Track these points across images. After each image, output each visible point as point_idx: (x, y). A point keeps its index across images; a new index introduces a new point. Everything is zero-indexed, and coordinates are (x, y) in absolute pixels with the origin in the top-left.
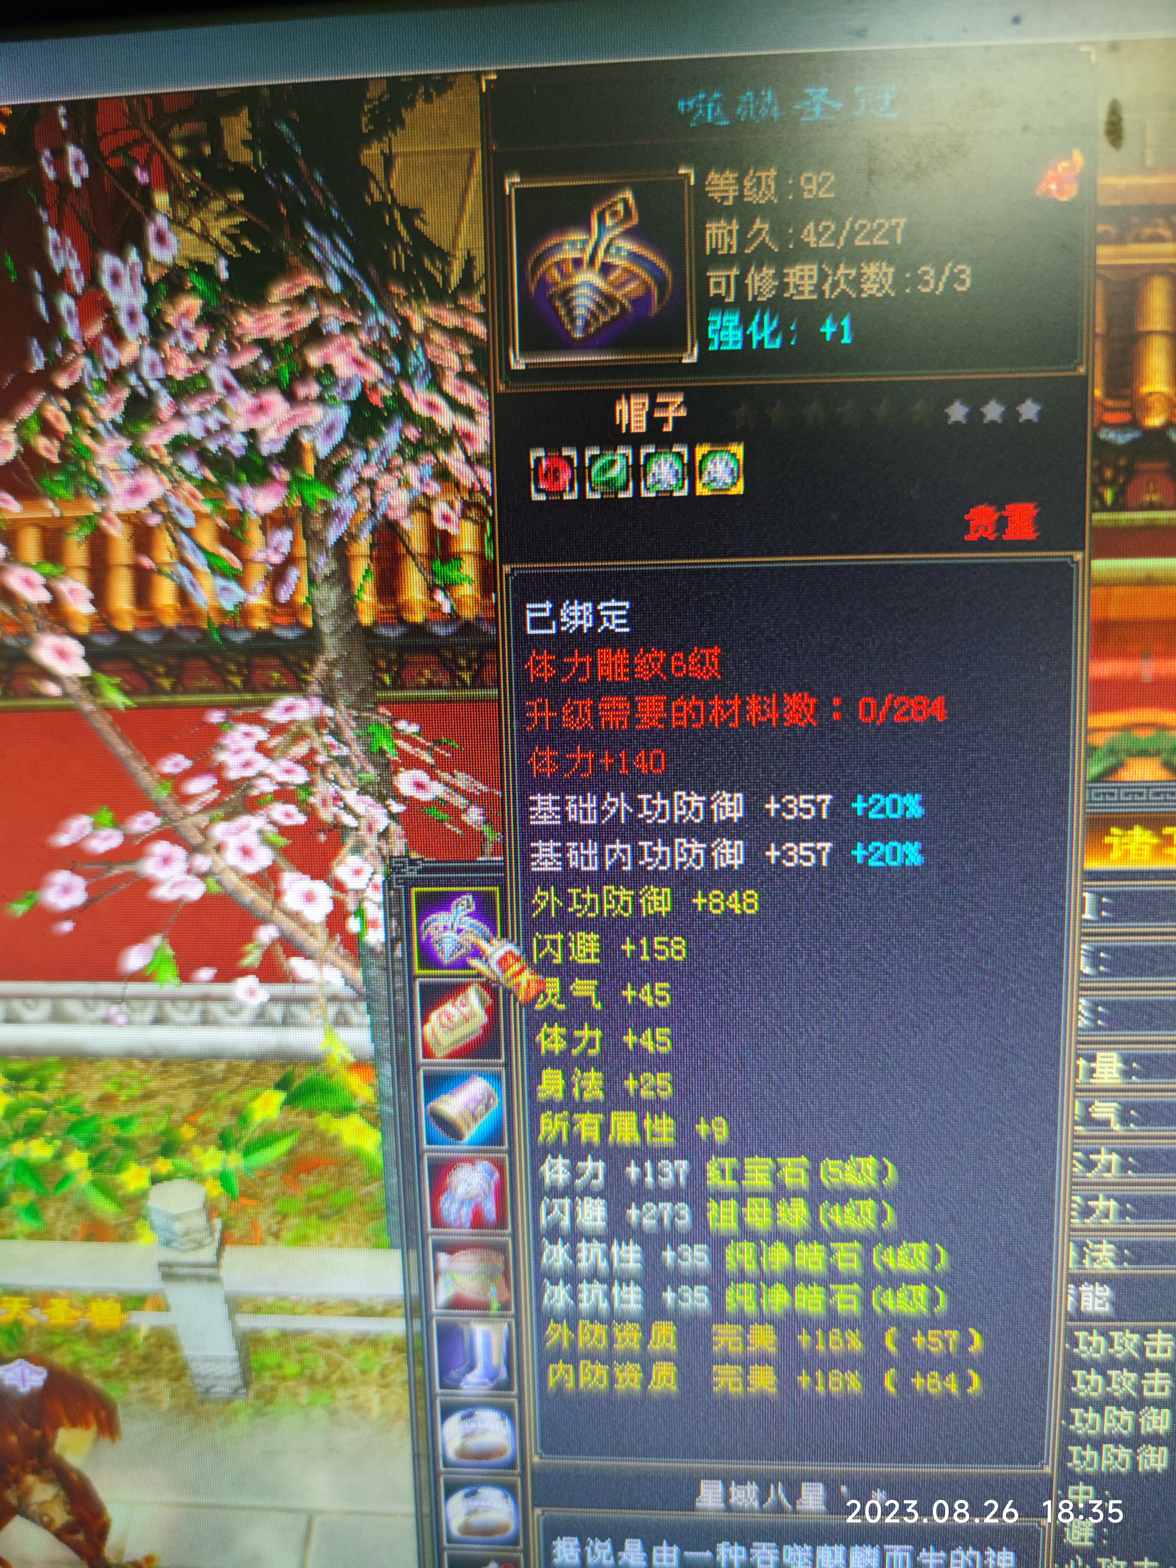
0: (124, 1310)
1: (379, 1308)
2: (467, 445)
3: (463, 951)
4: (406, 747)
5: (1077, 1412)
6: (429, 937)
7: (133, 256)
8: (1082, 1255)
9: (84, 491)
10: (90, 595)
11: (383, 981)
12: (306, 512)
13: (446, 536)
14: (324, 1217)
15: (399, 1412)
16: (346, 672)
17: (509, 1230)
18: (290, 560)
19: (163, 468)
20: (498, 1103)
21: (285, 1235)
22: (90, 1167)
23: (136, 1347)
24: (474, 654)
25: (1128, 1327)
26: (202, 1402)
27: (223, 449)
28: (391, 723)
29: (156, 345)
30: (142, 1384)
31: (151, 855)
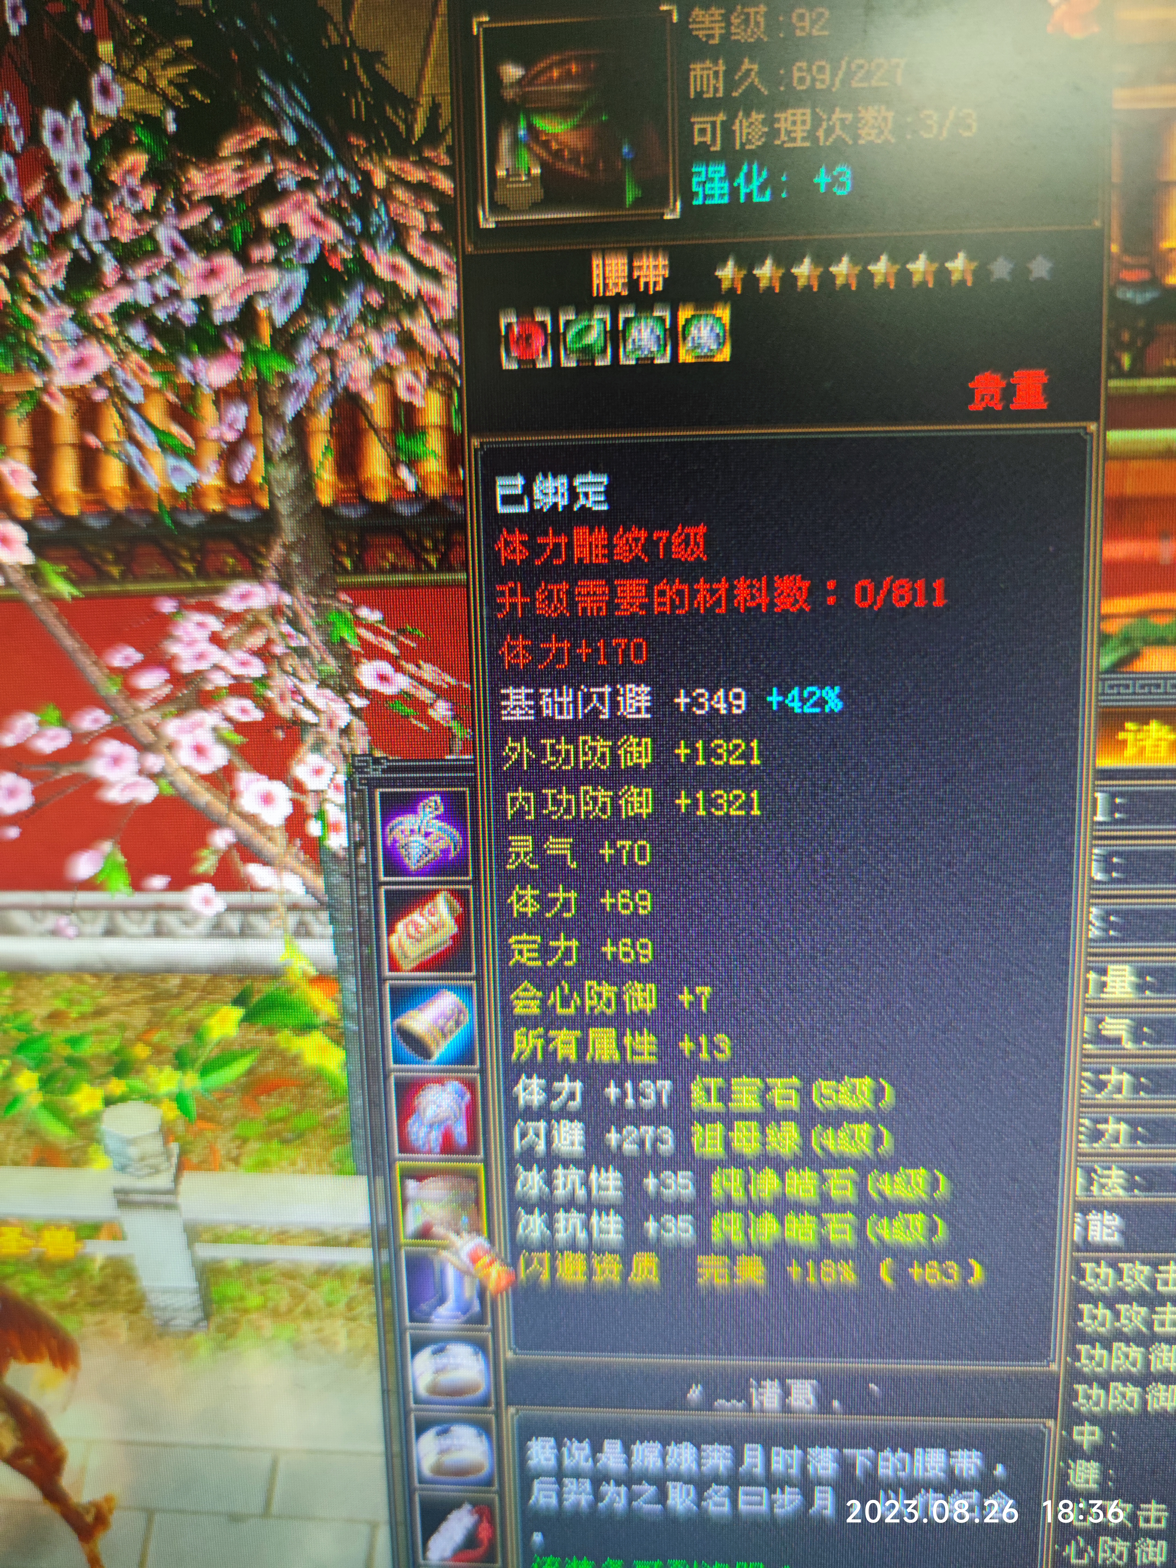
0: (79, 1239)
1: (345, 1238)
2: (434, 311)
3: (431, 856)
4: (368, 636)
5: (1083, 1348)
6: (395, 841)
7: (76, 110)
8: (1091, 1182)
9: (25, 364)
10: (32, 476)
11: (346, 887)
12: (262, 384)
13: (410, 408)
14: (285, 1142)
15: (366, 1346)
16: (304, 556)
17: (481, 1156)
18: (246, 436)
19: (110, 339)
20: (469, 1019)
21: (245, 1160)
22: (41, 1088)
23: (91, 1278)
24: (440, 535)
25: (1138, 1259)
26: (161, 1336)
27: (173, 318)
28: (352, 611)
29: (99, 205)
30: (98, 1317)
31: (100, 755)
